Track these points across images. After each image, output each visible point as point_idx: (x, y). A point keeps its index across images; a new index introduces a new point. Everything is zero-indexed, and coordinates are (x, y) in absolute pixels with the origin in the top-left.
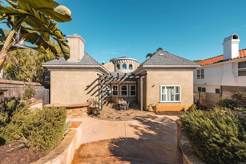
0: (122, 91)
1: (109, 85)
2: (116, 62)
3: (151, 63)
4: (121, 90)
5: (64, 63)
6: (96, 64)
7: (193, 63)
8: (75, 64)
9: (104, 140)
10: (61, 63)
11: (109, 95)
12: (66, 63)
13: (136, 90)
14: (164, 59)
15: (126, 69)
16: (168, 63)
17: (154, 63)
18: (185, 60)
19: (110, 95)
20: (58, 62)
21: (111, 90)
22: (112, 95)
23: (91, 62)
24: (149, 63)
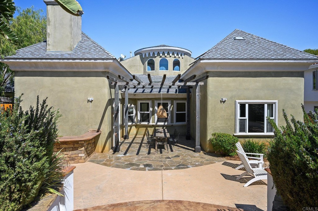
2: (148, 56)
3: (218, 55)
4: (156, 112)
5: (40, 56)
6: (105, 56)
7: (304, 54)
8: (64, 57)
9: (118, 204)
10: (35, 56)
12: (44, 55)
13: (186, 112)
14: (245, 47)
15: (167, 69)
16: (252, 55)
17: (224, 55)
18: (287, 50)
20: (30, 53)
23: (95, 53)
24: (213, 55)
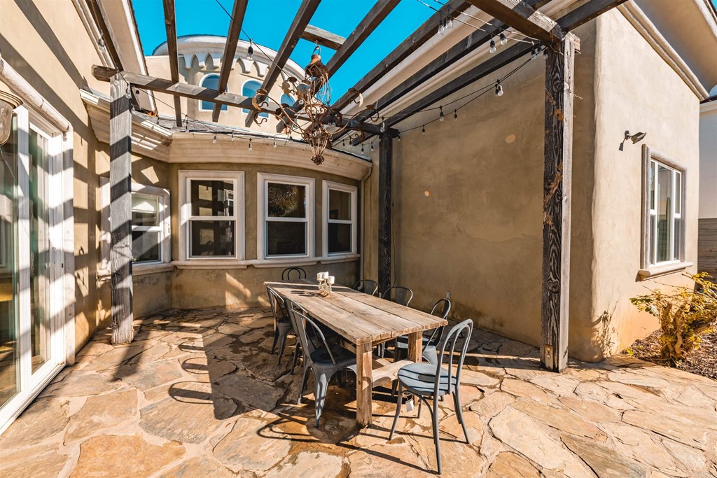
0: (269, 223)
1: (150, 173)
2: (202, 64)
4: (262, 217)
11: (153, 254)
19: (164, 254)
21: (173, 210)
22: (185, 257)
